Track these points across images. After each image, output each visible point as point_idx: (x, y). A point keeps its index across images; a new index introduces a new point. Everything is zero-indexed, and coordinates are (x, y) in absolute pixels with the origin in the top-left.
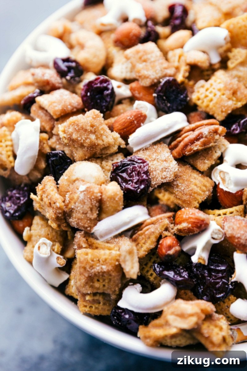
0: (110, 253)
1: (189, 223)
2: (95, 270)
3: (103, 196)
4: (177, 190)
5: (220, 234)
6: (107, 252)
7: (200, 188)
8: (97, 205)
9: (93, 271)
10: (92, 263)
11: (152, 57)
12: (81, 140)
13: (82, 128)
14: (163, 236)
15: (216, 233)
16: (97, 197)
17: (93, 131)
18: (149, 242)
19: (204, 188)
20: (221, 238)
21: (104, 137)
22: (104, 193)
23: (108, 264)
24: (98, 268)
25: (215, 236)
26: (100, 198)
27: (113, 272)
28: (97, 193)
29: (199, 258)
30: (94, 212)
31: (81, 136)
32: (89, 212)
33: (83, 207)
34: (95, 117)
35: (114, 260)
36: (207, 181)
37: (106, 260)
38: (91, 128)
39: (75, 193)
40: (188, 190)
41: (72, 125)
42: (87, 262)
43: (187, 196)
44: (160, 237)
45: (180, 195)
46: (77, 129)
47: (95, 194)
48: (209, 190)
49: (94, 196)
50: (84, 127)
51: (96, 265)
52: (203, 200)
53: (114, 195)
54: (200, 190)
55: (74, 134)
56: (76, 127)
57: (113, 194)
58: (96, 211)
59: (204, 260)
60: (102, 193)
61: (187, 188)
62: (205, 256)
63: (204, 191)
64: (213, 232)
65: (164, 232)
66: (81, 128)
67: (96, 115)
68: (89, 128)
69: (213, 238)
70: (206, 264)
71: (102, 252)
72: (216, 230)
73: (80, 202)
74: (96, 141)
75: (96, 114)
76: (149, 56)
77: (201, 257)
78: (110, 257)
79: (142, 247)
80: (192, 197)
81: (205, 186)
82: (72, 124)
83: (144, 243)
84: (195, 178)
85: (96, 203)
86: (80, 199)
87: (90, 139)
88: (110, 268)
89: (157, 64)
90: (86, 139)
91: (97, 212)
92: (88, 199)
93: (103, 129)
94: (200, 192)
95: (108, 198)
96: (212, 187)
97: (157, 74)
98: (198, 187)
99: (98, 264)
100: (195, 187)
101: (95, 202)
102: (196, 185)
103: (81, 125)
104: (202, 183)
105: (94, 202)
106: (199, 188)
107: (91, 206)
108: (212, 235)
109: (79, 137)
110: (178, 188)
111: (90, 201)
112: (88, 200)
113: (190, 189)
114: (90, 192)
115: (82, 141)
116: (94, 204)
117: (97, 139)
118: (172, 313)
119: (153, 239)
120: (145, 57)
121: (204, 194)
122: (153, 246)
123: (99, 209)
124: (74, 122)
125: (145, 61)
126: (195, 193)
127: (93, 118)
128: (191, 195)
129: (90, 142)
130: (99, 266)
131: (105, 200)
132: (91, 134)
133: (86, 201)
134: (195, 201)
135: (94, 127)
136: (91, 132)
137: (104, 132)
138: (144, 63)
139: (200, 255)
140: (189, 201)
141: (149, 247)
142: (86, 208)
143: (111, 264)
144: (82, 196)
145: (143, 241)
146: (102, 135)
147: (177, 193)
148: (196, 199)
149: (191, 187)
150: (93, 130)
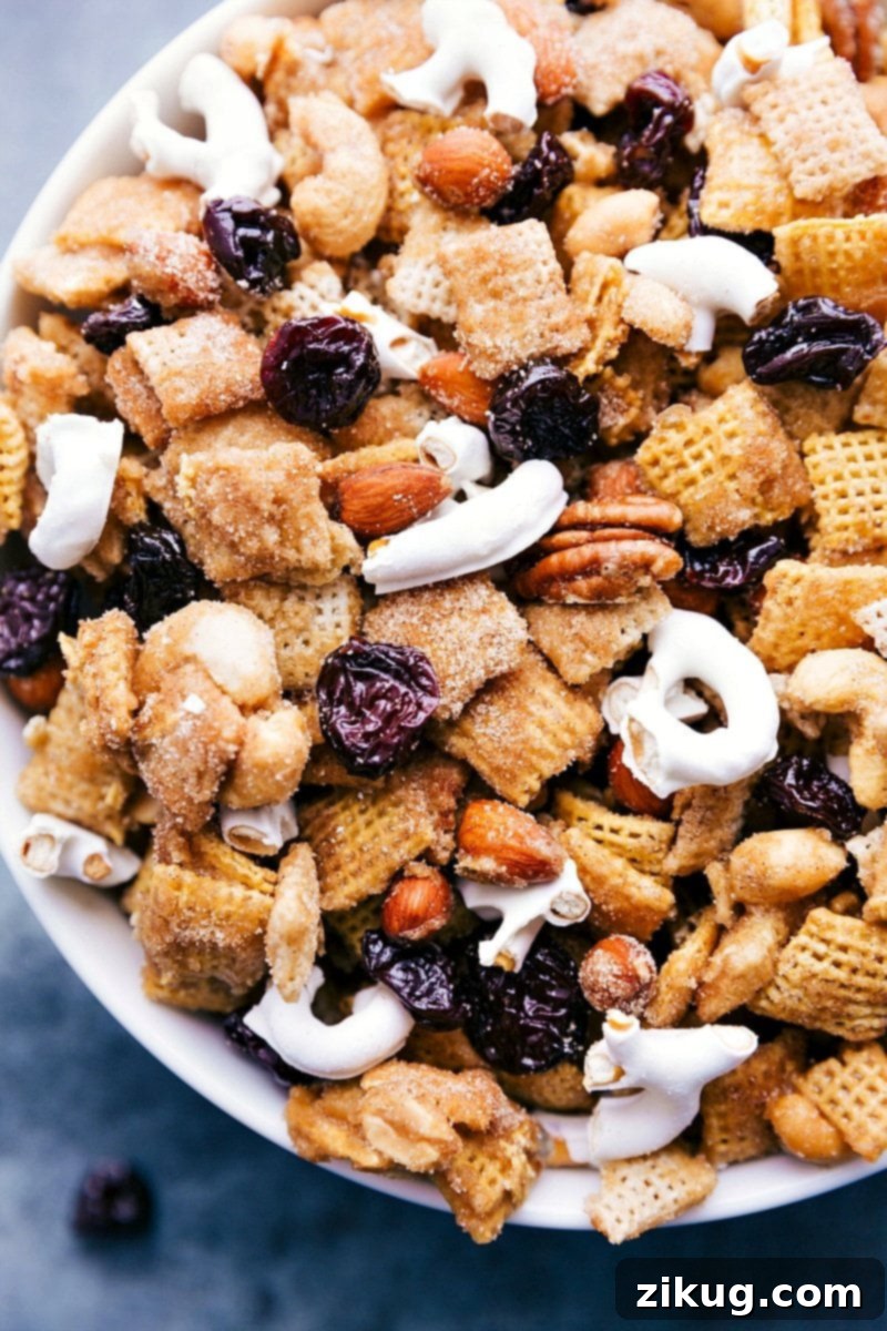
0: (247, 899)
1: (500, 860)
2: (194, 933)
3: (244, 755)
4: (482, 731)
5: (577, 906)
6: (239, 892)
7: (555, 736)
8: (221, 769)
9: (187, 933)
10: (189, 914)
11: (521, 282)
12: (233, 534)
13: (247, 499)
14: (406, 873)
15: (567, 902)
16: (224, 752)
17: (278, 517)
18: (368, 876)
19: (566, 738)
20: (578, 917)
21: (305, 541)
22: (248, 747)
23: (233, 930)
24: (202, 932)
25: (563, 909)
26: (233, 757)
27: (244, 949)
28: (228, 741)
29: (500, 954)
30: (206, 782)
31: (235, 521)
32: (192, 780)
33: (180, 760)
34: (296, 475)
35: (251, 921)
36: (582, 716)
37: (228, 916)
38: (274, 508)
39: (172, 704)
40: (513, 739)
41: (222, 477)
42: (177, 911)
43: (506, 757)
44: (398, 876)
45: (489, 747)
46: (230, 497)
47: (222, 744)
48: (581, 745)
49: (217, 745)
50: (254, 497)
51: (198, 922)
52: (557, 773)
53: (275, 764)
54: (552, 743)
55: (217, 510)
56: (228, 490)
57: (270, 761)
58: (213, 783)
59: (513, 962)
60: (241, 744)
61: (512, 735)
62: (519, 950)
63: (565, 748)
64: (560, 897)
65: (412, 864)
66: (243, 497)
67: (299, 468)
68: (266, 507)
69: (555, 912)
70: (517, 969)
71: (223, 889)
72: (568, 893)
73: (175, 743)
74: (277, 552)
75: (301, 463)
76: (513, 278)
77: (508, 951)
78: (242, 911)
79: (345, 881)
80: (520, 762)
81: (572, 731)
82: (221, 472)
83: (354, 874)
84: (545, 703)
85: (217, 766)
86: (178, 733)
87: (261, 540)
88: (236, 941)
89: (532, 308)
90: (250, 535)
91: (216, 789)
92: (200, 746)
93: (308, 516)
94: (552, 748)
95: (256, 765)
96: (593, 734)
97: (524, 346)
98: (546, 732)
99: (204, 922)
100: (538, 733)
101: (216, 760)
102: (542, 726)
103: (244, 489)
104: (562, 722)
105: (213, 761)
106: (551, 736)
107: (202, 769)
108: (553, 903)
109: (230, 524)
110: (487, 726)
111: (202, 751)
112: (197, 748)
113: (521, 736)
114: (210, 728)
115: (236, 539)
116: (211, 765)
117: (282, 544)
118: (380, 1113)
119: (381, 871)
120: (498, 282)
121: (561, 757)
122: (376, 890)
123: (223, 778)
124: (227, 470)
125: (496, 295)
126: (533, 751)
127: (290, 476)
128: (519, 756)
129: (260, 549)
130: (205, 927)
131: (244, 767)
132: (267, 526)
133: (192, 748)
134: (530, 773)
135: (284, 507)
136: (271, 519)
137: (308, 528)
138: (491, 303)
139: (504, 946)
140: (512, 773)
141: (364, 890)
142: (189, 765)
143: (240, 930)
144: (185, 729)
145: (352, 867)
146: (299, 533)
147: (479, 741)
148: (532, 768)
149: (524, 730)
150: (277, 512)
